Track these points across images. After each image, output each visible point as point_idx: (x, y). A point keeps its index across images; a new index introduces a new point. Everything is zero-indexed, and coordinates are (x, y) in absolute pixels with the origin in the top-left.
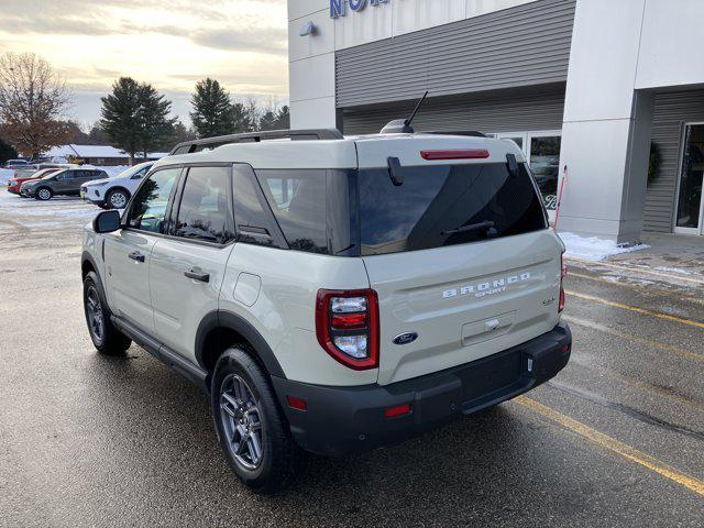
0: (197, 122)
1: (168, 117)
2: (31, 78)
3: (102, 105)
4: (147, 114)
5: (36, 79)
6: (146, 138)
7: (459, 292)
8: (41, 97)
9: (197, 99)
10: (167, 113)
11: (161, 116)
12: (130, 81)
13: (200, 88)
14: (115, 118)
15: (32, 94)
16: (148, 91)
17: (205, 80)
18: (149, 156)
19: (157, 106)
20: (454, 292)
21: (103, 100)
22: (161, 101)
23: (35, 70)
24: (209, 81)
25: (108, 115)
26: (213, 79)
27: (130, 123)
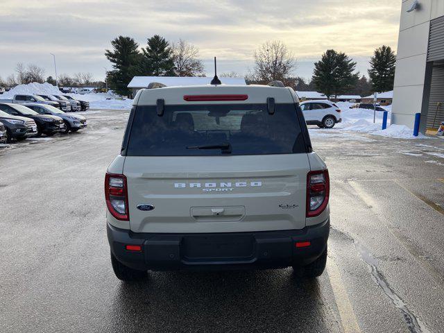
0: (372, 75)
1: (353, 73)
2: (276, 54)
3: (314, 67)
4: (340, 72)
5: (279, 55)
6: (338, 86)
7: (187, 185)
8: (280, 65)
9: (374, 60)
10: (353, 70)
11: (348, 72)
12: (332, 51)
13: (377, 53)
14: (320, 75)
15: (276, 63)
16: (343, 56)
17: (381, 47)
18: (338, 97)
19: (347, 66)
20: (183, 185)
21: (316, 64)
22: (350, 63)
23: (279, 49)
24: (384, 48)
25: (317, 73)
26: (387, 46)
27: (329, 77)
